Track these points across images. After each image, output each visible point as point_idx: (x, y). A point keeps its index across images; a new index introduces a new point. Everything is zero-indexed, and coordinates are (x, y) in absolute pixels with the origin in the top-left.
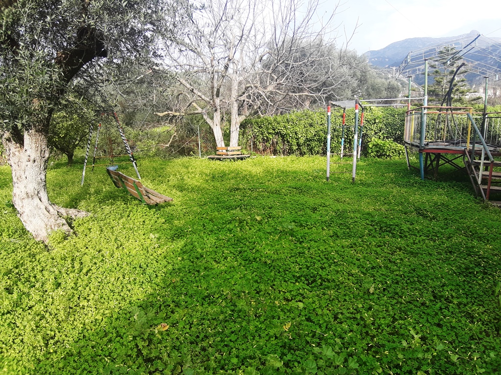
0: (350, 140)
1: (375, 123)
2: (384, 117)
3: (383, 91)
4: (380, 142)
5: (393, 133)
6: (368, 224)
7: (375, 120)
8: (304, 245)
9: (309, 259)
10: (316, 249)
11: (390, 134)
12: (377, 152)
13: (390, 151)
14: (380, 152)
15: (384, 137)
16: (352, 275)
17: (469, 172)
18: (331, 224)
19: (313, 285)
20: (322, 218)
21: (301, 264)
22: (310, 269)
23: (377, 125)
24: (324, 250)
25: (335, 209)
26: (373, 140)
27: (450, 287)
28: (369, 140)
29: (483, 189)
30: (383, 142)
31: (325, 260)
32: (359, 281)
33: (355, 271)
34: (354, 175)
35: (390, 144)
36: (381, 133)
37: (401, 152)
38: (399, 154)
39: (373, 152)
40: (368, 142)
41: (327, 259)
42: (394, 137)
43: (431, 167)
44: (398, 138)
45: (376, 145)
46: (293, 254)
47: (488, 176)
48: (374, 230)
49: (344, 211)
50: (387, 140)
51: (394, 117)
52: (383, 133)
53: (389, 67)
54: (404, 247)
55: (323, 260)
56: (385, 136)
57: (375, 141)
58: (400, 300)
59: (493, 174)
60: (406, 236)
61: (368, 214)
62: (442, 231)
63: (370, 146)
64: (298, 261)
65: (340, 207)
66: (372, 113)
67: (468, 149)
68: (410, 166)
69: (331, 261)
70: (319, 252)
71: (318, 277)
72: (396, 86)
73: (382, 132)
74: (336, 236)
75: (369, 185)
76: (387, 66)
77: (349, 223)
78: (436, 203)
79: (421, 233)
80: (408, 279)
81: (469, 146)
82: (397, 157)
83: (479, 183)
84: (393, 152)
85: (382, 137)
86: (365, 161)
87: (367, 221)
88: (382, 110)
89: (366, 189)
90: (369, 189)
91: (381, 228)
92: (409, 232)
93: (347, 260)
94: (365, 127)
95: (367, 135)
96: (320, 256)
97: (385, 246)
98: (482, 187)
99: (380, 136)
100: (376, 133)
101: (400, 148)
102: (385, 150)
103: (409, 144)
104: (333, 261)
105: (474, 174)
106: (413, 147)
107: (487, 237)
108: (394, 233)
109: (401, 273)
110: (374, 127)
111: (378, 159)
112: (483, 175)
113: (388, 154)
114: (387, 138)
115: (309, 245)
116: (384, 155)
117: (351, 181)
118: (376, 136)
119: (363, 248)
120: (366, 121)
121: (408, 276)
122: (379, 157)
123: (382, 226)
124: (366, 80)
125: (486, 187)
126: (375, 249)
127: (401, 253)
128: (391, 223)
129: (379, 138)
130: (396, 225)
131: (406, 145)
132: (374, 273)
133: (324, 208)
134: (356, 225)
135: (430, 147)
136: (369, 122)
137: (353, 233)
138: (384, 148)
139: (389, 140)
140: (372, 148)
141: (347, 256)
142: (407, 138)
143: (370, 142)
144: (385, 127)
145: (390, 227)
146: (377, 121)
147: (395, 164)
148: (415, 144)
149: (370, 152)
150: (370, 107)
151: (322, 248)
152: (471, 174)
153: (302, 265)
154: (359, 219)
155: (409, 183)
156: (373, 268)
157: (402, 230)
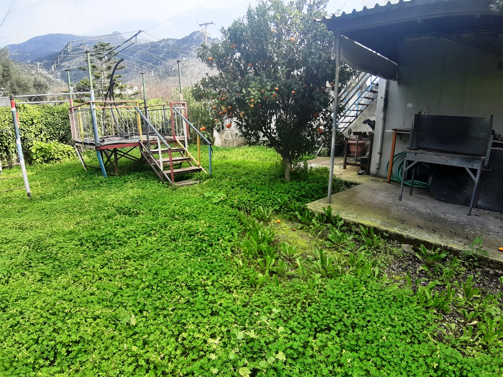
0: (6, 147)
1: (33, 123)
2: (42, 117)
3: (30, 88)
4: (43, 145)
5: (56, 134)
6: (77, 245)
7: (32, 120)
8: (12, 311)
9: (32, 329)
10: (32, 309)
11: (53, 135)
12: (43, 156)
13: (57, 153)
14: (47, 156)
15: (47, 139)
16: (98, 317)
17: (149, 162)
18: (30, 263)
19: (58, 360)
20: (13, 260)
21: (24, 342)
22: (40, 342)
23: (36, 126)
24: (44, 305)
25: (25, 241)
26: (34, 144)
27: (196, 272)
28: (30, 144)
29: (167, 174)
30: (48, 145)
31: (53, 318)
32: (109, 319)
33: (98, 310)
34: (29, 191)
35: (55, 146)
36: (42, 135)
37: (69, 153)
38: (69, 155)
39: (38, 158)
40: (29, 147)
41: (54, 314)
42: (58, 138)
43: (109, 163)
44: (63, 138)
45: (41, 150)
46: (5, 333)
47: (168, 161)
48: (87, 250)
49: (39, 240)
50: (51, 142)
51: (53, 115)
52: (45, 135)
53: (32, 63)
54: (131, 254)
55: (49, 319)
56: (48, 137)
57: (38, 145)
58: (165, 312)
59: (173, 159)
60: (126, 242)
61: (71, 232)
62: (155, 223)
63: (33, 151)
64: (17, 339)
65: (30, 235)
66: (27, 112)
67: (142, 140)
68: (86, 166)
69: (62, 314)
70: (38, 310)
71: (58, 346)
72: (43, 83)
73: (43, 133)
74: (45, 277)
75: (51, 198)
76: (29, 61)
77: (54, 253)
78: (133, 198)
79: (138, 233)
80: (158, 286)
81: (143, 138)
82: (67, 159)
83: (162, 169)
84: (61, 155)
85: (44, 139)
86: (32, 170)
87: (74, 241)
88: (38, 109)
89: (50, 203)
90: (54, 202)
91: (94, 243)
92: (125, 237)
93: (80, 302)
94: (22, 129)
95: (26, 139)
96: (42, 316)
97: (111, 262)
98: (165, 172)
99: (42, 139)
100: (36, 136)
101: (68, 149)
102: (52, 154)
103: (81, 143)
104: (63, 312)
105: (154, 163)
106: (86, 146)
107: (193, 214)
108: (111, 244)
109: (147, 284)
110: (32, 129)
111: (47, 165)
112: (163, 162)
113: (56, 157)
114: (51, 139)
115: (19, 309)
116: (52, 159)
117: (27, 198)
118: (37, 139)
119: (89, 277)
120: (21, 122)
121: (155, 283)
122: (46, 162)
123: (93, 241)
124: (9, 76)
125: (169, 172)
126: (102, 271)
127: (132, 262)
128: (103, 234)
129: (42, 141)
130: (109, 234)
131: (76, 144)
132: (120, 299)
133: (9, 245)
134: (64, 252)
135: (106, 143)
136: (25, 123)
137: (65, 264)
138: (50, 151)
139: (54, 141)
140: (36, 154)
141: (78, 297)
142: (75, 136)
143: (31, 146)
144: (45, 128)
145: (103, 239)
146: (35, 121)
147: (69, 167)
148: (88, 142)
149: (35, 158)
150: (23, 106)
151: (39, 303)
152: (151, 162)
153: (26, 342)
154: (64, 243)
155: (94, 185)
156: (115, 294)
157: (118, 236)
